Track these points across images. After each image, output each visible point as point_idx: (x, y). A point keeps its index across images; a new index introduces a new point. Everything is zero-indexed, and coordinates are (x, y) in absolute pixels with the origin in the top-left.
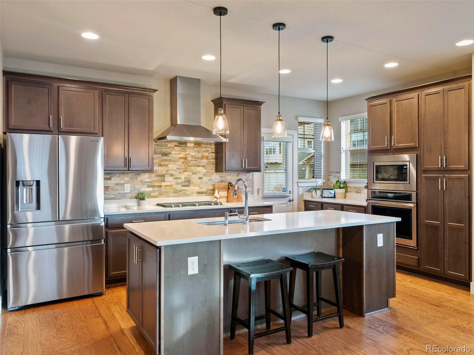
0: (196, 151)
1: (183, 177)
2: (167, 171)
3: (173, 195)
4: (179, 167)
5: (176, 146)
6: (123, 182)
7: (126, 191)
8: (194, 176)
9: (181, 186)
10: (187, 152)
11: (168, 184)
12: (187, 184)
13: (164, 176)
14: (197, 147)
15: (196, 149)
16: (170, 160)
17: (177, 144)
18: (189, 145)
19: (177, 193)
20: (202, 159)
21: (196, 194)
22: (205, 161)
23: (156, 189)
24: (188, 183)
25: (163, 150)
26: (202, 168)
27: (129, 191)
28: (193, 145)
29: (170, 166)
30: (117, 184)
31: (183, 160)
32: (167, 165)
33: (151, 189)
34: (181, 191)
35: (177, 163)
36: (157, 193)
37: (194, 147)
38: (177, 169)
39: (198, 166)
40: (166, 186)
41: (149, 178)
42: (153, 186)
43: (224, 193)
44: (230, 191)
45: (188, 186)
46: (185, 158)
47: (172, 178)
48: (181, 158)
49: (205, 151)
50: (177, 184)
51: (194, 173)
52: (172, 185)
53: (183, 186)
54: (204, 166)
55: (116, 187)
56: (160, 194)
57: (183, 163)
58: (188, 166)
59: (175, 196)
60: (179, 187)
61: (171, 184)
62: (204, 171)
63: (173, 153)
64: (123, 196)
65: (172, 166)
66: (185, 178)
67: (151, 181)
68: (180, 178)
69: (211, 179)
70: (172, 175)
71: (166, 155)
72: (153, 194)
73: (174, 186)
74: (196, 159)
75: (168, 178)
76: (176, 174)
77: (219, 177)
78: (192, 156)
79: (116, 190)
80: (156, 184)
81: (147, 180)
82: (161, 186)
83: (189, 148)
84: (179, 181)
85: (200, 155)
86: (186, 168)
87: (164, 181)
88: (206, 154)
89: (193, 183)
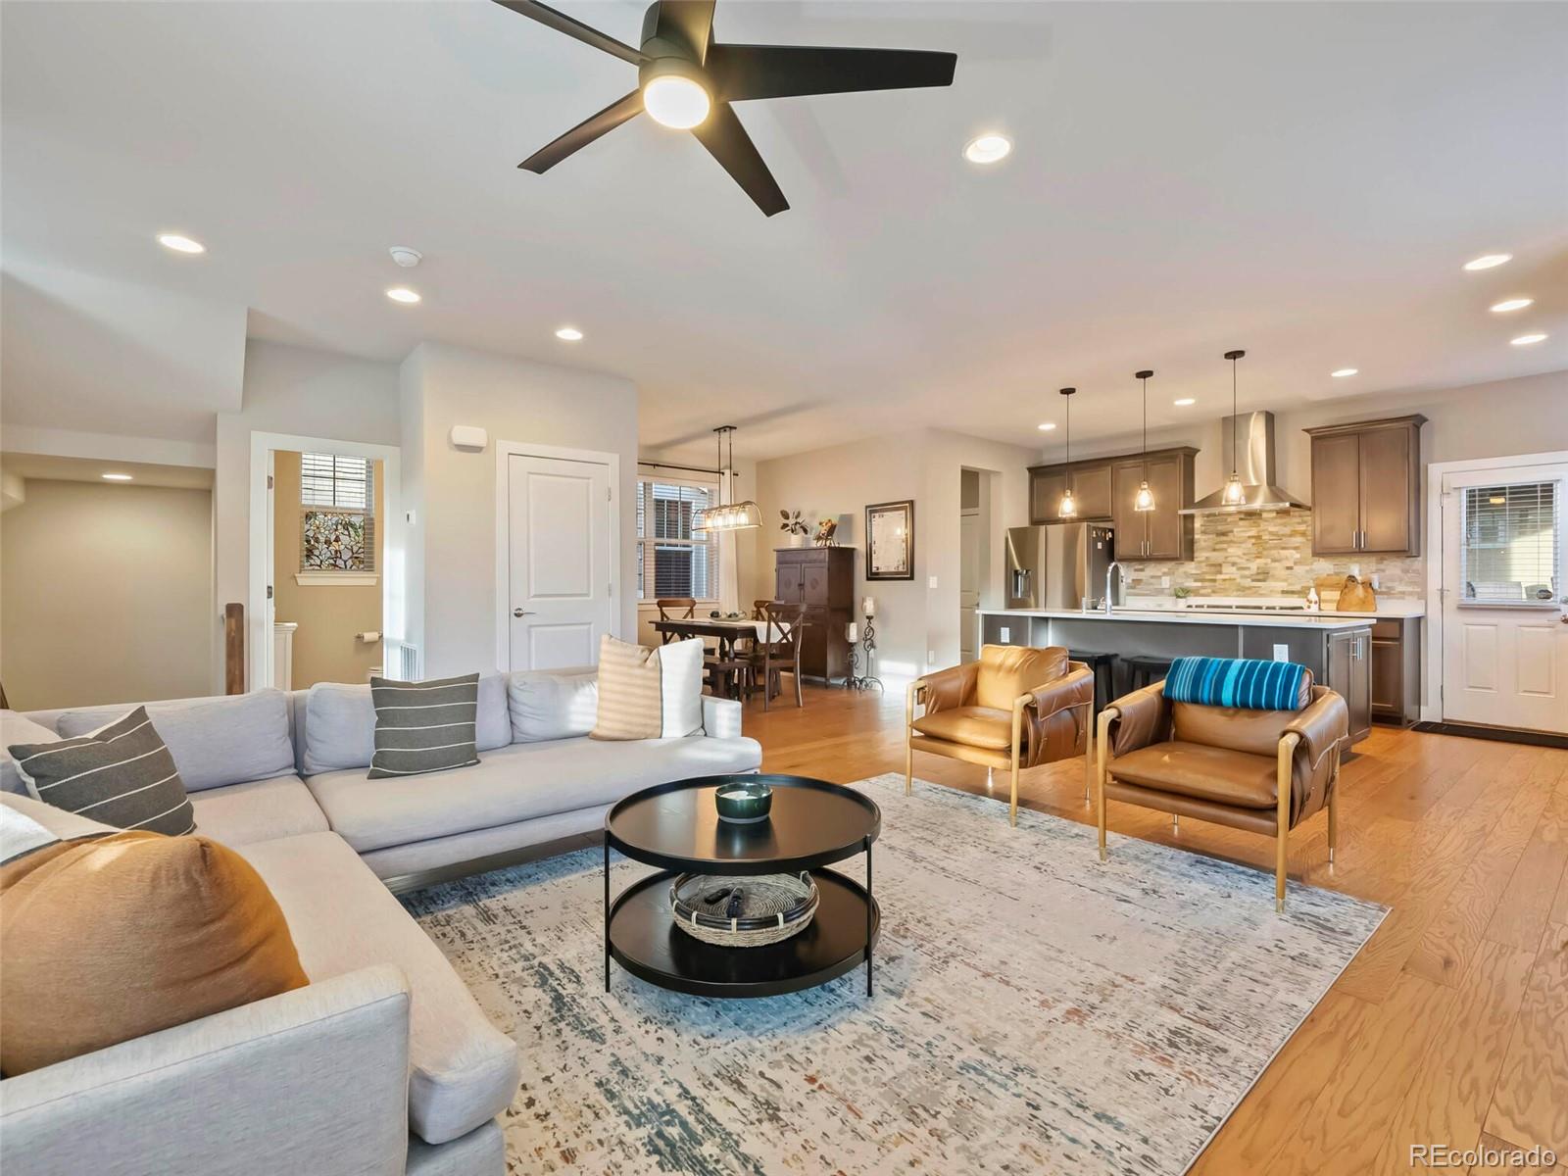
0: (1281, 525)
1: (1254, 566)
2: (1226, 557)
3: (1235, 593)
4: (1246, 552)
5: (1241, 519)
6: (1160, 574)
7: (1164, 586)
8: (1276, 564)
9: (1249, 580)
10: (1262, 528)
11: (1227, 577)
12: (1260, 577)
13: (1220, 565)
14: (1281, 518)
15: (1279, 521)
16: (1232, 542)
17: (1242, 516)
18: (1264, 515)
19: (1243, 590)
20: (1291, 536)
21: (1280, 595)
22: (1298, 540)
23: (1207, 584)
24: (1263, 575)
25: (1220, 528)
26: (1294, 552)
27: (1168, 586)
28: (1274, 514)
29: (1229, 550)
30: (1152, 577)
31: (1253, 541)
32: (1225, 550)
33: (1199, 584)
34: (1250, 588)
35: (1243, 545)
36: (1210, 591)
37: (1275, 518)
38: (1244, 554)
39: (1283, 548)
40: (1224, 580)
41: (1196, 568)
42: (1202, 580)
43: (1336, 595)
44: (1346, 590)
45: (1264, 580)
46: (1258, 537)
47: (1234, 568)
48: (1249, 537)
49: (1299, 523)
50: (1243, 577)
51: (1274, 560)
52: (1234, 579)
53: (1253, 581)
54: (1296, 548)
55: (1152, 581)
56: (1214, 592)
57: (1253, 544)
58: (1264, 549)
59: (1238, 596)
60: (1248, 582)
61: (1233, 577)
62: (1298, 556)
63: (1235, 530)
64: (1160, 592)
65: (1233, 551)
66: (1258, 568)
67: (1198, 572)
68: (1249, 568)
69: (1312, 570)
70: (1234, 564)
71: (1224, 534)
72: (1202, 591)
73: (1238, 580)
74: (1279, 537)
75: (1226, 569)
76: (1243, 562)
77: (1332, 567)
78: (1271, 533)
79: (1152, 584)
80: (1208, 577)
81: (1194, 572)
82: (1214, 581)
83: (1266, 521)
84: (1247, 573)
85: (1287, 530)
86: (1259, 553)
87: (1221, 573)
88: (1303, 528)
89: (1273, 576)
